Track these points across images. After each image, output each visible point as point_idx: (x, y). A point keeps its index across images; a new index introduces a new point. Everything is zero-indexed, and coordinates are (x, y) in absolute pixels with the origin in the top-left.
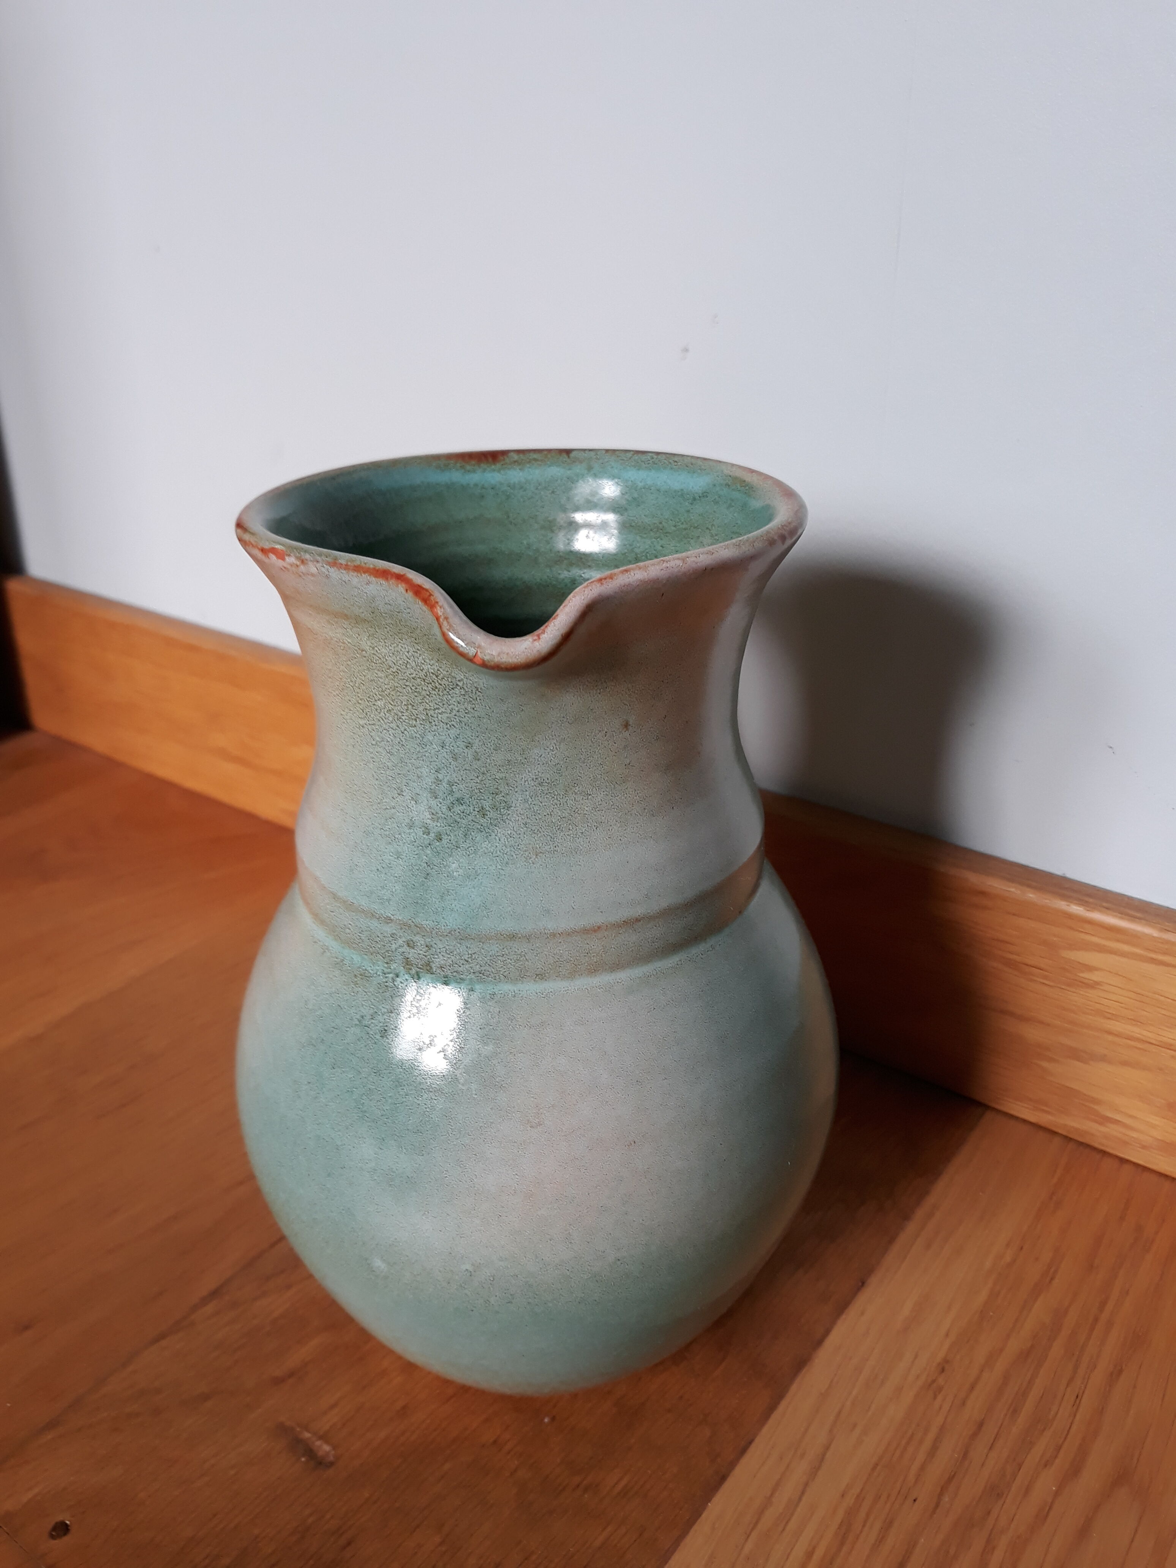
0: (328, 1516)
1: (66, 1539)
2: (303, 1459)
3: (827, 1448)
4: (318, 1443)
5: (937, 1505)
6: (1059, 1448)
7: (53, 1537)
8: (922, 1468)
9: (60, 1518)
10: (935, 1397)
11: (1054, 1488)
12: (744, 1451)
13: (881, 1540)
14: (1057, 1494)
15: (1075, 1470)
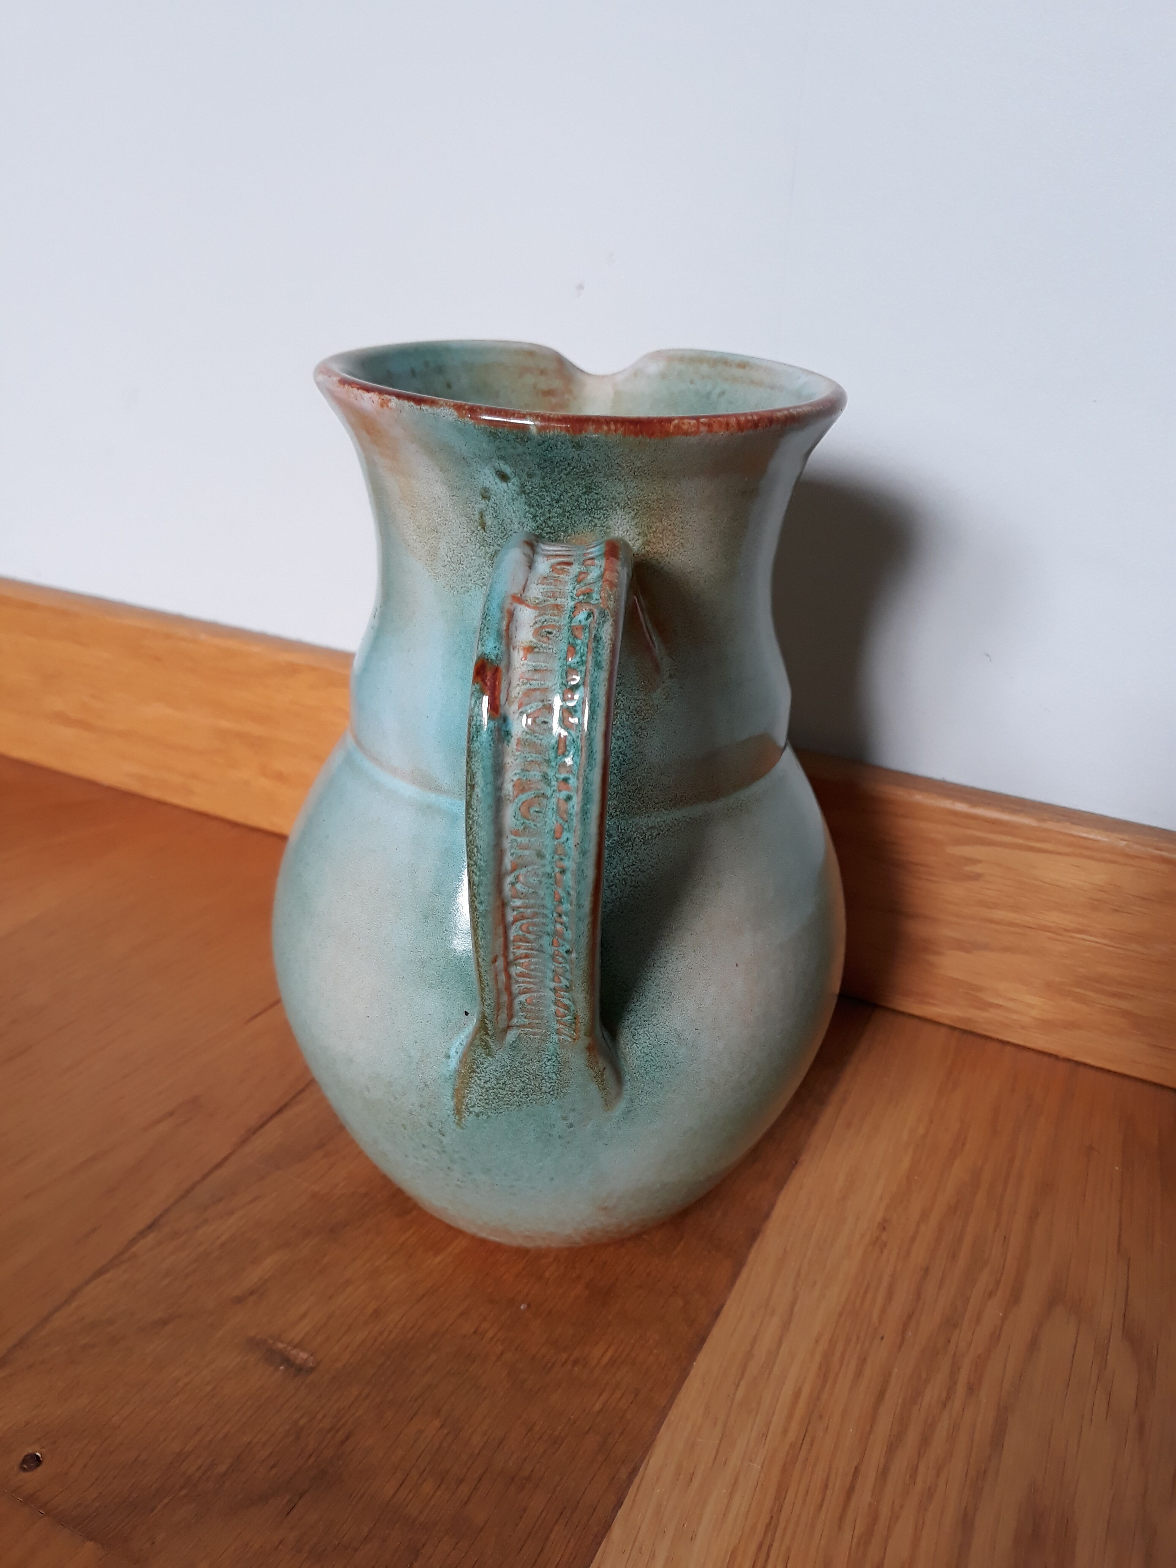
0: (319, 1416)
1: (40, 1469)
2: (282, 1368)
3: (793, 1304)
4: (294, 1352)
5: (903, 1340)
6: (998, 1282)
7: (24, 1470)
8: (883, 1310)
9: (30, 1450)
10: (882, 1252)
11: (1001, 1314)
12: (717, 1313)
13: (859, 1374)
14: (1004, 1318)
15: (1015, 1298)
